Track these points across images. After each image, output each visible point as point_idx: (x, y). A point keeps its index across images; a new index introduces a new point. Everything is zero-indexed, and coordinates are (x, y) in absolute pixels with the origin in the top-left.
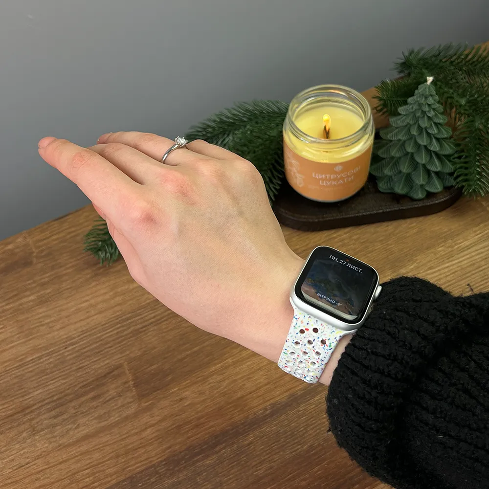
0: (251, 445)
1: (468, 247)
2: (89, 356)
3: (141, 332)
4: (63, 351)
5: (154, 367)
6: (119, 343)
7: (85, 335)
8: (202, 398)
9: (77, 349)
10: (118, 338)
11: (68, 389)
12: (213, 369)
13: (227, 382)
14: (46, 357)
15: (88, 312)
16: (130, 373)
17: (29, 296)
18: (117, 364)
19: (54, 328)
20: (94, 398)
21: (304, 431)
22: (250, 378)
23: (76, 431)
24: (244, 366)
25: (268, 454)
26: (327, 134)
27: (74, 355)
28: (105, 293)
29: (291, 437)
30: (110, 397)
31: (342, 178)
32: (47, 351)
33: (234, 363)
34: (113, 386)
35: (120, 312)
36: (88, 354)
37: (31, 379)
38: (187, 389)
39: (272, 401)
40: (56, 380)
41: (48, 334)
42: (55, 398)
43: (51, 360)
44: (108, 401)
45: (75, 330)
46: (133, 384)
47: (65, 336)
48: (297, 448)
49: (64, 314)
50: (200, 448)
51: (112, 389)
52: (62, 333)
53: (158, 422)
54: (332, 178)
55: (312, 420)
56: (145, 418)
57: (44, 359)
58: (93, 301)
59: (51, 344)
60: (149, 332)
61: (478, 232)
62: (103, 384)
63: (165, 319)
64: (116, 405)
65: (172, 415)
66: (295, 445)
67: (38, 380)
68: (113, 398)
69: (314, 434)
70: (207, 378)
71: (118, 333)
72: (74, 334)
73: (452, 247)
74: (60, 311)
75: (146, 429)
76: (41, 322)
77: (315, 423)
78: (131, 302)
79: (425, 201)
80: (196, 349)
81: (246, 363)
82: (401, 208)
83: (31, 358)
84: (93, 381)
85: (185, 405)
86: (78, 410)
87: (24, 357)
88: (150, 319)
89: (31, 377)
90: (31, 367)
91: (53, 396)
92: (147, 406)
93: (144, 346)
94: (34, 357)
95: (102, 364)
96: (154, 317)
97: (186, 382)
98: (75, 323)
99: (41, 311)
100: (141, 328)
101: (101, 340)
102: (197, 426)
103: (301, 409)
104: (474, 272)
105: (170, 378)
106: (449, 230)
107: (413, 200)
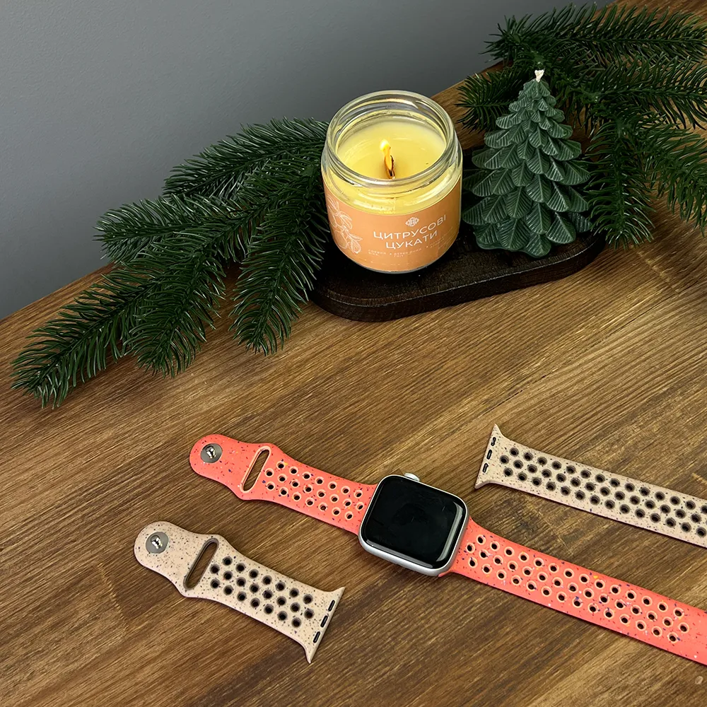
0: (311, 675)
1: (621, 325)
3: (120, 512)
6: (87, 533)
7: (30, 526)
9: (20, 549)
10: (86, 525)
16: (109, 580)
18: (87, 566)
20: (54, 627)
21: (393, 643)
23: (29, 685)
24: (290, 549)
25: (339, 686)
27: (17, 560)
29: (374, 655)
30: (80, 622)
31: (419, 236)
33: (275, 547)
34: (85, 603)
35: (85, 483)
36: (39, 555)
44: (77, 629)
45: (14, 519)
46: (116, 597)
48: (383, 671)
50: (232, 688)
51: (82, 609)
53: (160, 654)
54: (404, 236)
55: (403, 624)
56: (141, 650)
58: (38, 469)
61: (635, 300)
62: (67, 603)
63: (158, 486)
65: (183, 640)
66: (379, 668)
68: (85, 623)
69: (408, 646)
71: (83, 517)
72: (12, 527)
73: (598, 327)
75: (142, 667)
77: (408, 628)
84: (49, 599)
86: (30, 649)
88: (135, 488)
92: (141, 630)
95: (63, 570)
96: (139, 486)
101: (58, 532)
102: (223, 654)
103: (386, 608)
104: (633, 363)
106: (591, 301)
107: (532, 259)
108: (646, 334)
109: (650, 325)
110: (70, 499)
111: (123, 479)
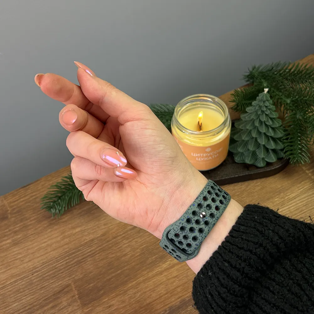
1: (294, 198)
2: (48, 279)
3: (82, 262)
4: (31, 276)
5: (91, 285)
6: (67, 270)
7: (45, 265)
8: (124, 305)
9: (40, 275)
11: (35, 302)
12: (130, 285)
13: (139, 293)
14: (20, 281)
15: (46, 250)
16: (76, 290)
17: (7, 240)
18: (67, 284)
19: (25, 261)
20: (53, 307)
22: (155, 290)
24: (150, 282)
26: (200, 127)
27: (38, 279)
28: (57, 237)
30: (63, 306)
31: (211, 156)
32: (20, 277)
33: (144, 281)
34: (65, 299)
35: (68, 249)
36: (48, 278)
37: (11, 296)
38: (114, 299)
39: (169, 305)
40: (27, 296)
41: (20, 265)
42: (27, 308)
43: (24, 283)
44: (62, 309)
45: (38, 262)
46: (78, 297)
47: (31, 267)
49: (30, 251)
51: (64, 301)
52: (30, 264)
54: (204, 155)
57: (19, 282)
58: (49, 242)
59: (23, 272)
60: (87, 262)
61: (301, 187)
62: (58, 298)
63: (98, 252)
64: (67, 311)
67: (15, 297)
68: (65, 307)
70: (127, 291)
71: (67, 263)
72: (37, 265)
73: (284, 198)
74: (28, 249)
76: (15, 257)
78: (74, 242)
79: (265, 168)
80: (118, 272)
81: (152, 280)
82: (250, 173)
83: (10, 282)
84: (51, 296)
85: (113, 310)
87: (5, 281)
88: (88, 253)
89: (10, 295)
90: (10, 288)
91: (25, 307)
92: (88, 311)
93: (84, 271)
94: (12, 281)
95: (57, 284)
96: (90, 252)
97: (113, 295)
98: (38, 257)
99: (15, 250)
100: (82, 259)
101: (56, 269)
104: (298, 214)
105: (102, 292)
106: (282, 187)
107: (257, 168)
108: (305, 202)
109: (306, 198)
110: (62, 256)
111: (83, 249)
